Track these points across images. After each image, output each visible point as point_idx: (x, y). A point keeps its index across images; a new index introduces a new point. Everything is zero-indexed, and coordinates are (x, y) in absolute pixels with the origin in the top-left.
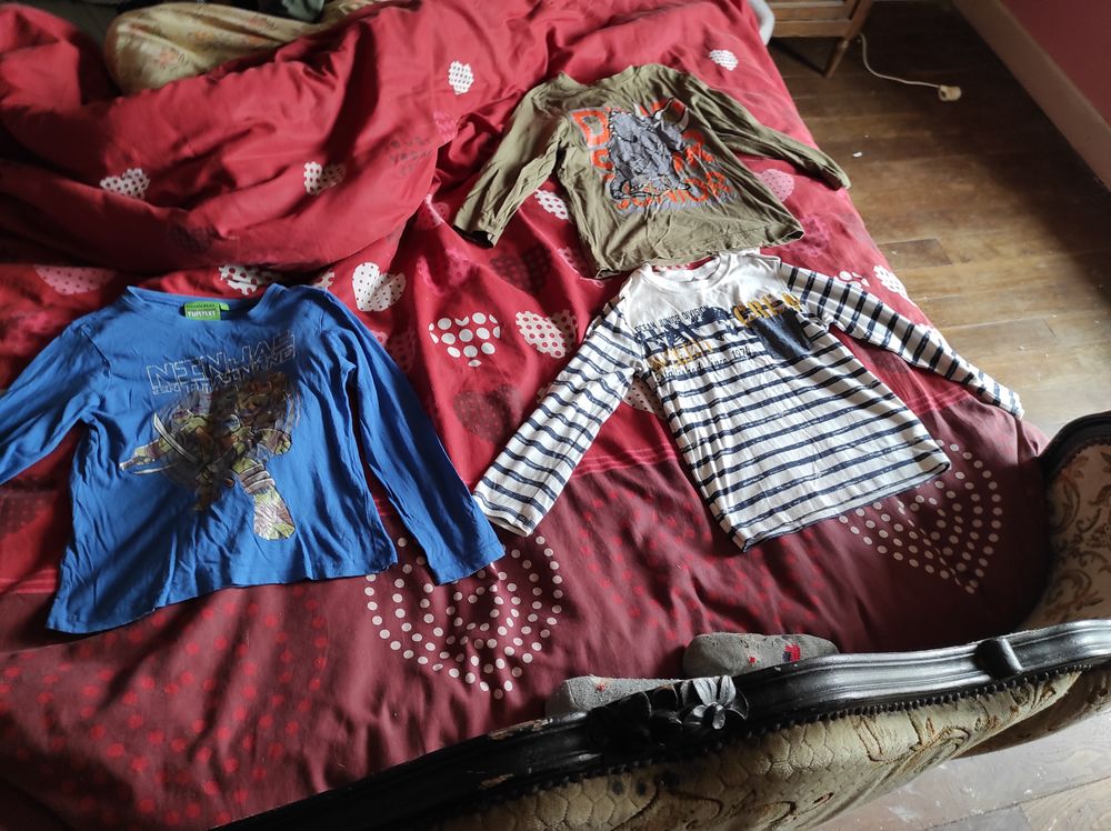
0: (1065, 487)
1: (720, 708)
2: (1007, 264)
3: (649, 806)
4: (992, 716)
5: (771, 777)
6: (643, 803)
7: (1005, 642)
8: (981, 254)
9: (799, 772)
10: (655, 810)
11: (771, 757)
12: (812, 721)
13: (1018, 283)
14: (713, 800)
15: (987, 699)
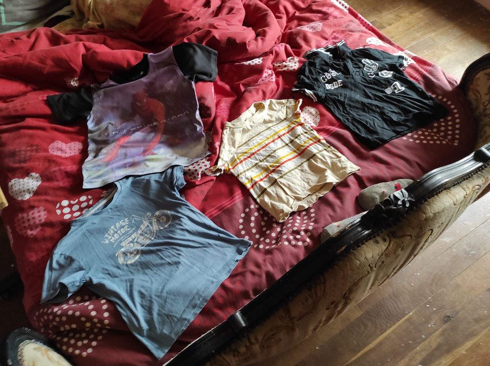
0: (473, 92)
1: (406, 199)
2: (407, 20)
3: (389, 245)
4: (486, 177)
5: (426, 220)
6: (387, 244)
7: (483, 149)
8: (395, 20)
9: (435, 214)
10: (391, 245)
11: (424, 213)
12: (433, 196)
13: (414, 26)
14: (408, 236)
15: (482, 172)
